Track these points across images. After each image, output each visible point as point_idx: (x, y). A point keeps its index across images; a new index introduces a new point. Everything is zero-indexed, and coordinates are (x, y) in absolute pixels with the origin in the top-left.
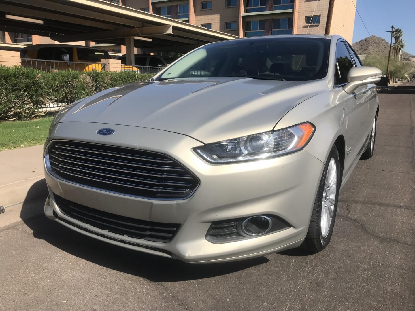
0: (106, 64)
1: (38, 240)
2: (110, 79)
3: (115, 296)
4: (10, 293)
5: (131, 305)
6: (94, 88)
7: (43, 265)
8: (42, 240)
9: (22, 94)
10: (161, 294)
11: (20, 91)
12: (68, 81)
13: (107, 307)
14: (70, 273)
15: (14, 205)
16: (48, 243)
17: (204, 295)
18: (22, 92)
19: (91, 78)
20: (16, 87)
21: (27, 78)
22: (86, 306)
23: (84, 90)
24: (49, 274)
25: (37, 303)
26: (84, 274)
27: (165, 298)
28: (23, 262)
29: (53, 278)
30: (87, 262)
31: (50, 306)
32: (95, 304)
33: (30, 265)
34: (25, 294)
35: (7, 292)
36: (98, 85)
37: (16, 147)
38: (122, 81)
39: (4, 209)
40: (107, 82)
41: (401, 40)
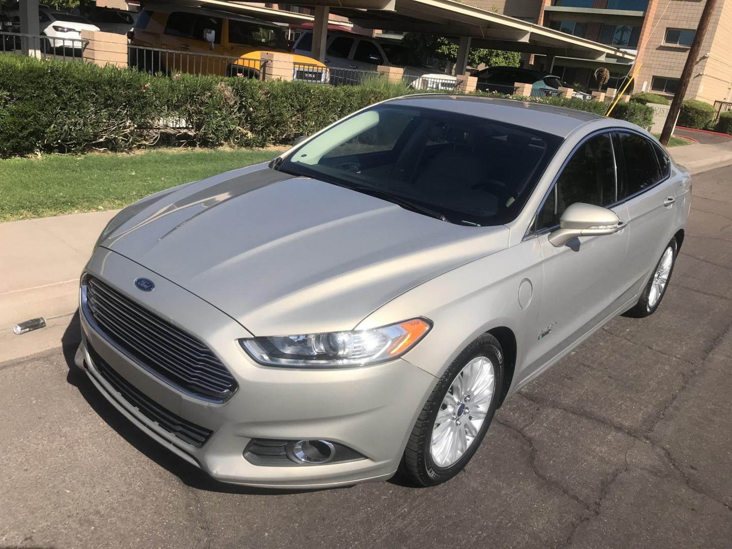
0: (267, 62)
1: (70, 386)
2: (266, 94)
3: (131, 496)
4: (10, 465)
5: (143, 515)
6: (236, 108)
7: (63, 429)
8: (76, 388)
9: (120, 112)
10: (188, 505)
11: (117, 108)
12: (195, 95)
13: (114, 511)
14: (90, 450)
15: (61, 317)
16: (80, 394)
17: (239, 520)
18: (119, 110)
19: (233, 91)
20: (111, 101)
21: (129, 88)
22: (90, 504)
23: (220, 109)
24: (64, 445)
25: (37, 486)
26: (106, 455)
27: (191, 514)
28: (40, 418)
29: (67, 453)
30: (118, 436)
31: (49, 494)
32: (102, 503)
33: (47, 426)
34: (26, 470)
35: (7, 462)
36: (244, 103)
37: (92, 209)
38: (286, 98)
39: (44, 323)
40: (259, 100)
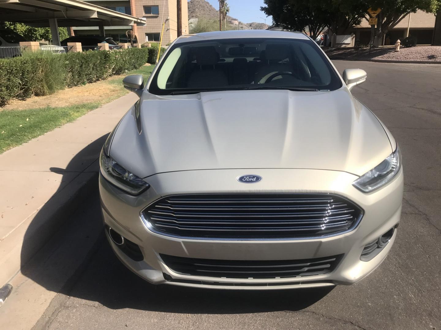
1: (120, 310)
8: (128, 309)
16: (138, 310)
27: (327, 322)
41: (226, 3)
